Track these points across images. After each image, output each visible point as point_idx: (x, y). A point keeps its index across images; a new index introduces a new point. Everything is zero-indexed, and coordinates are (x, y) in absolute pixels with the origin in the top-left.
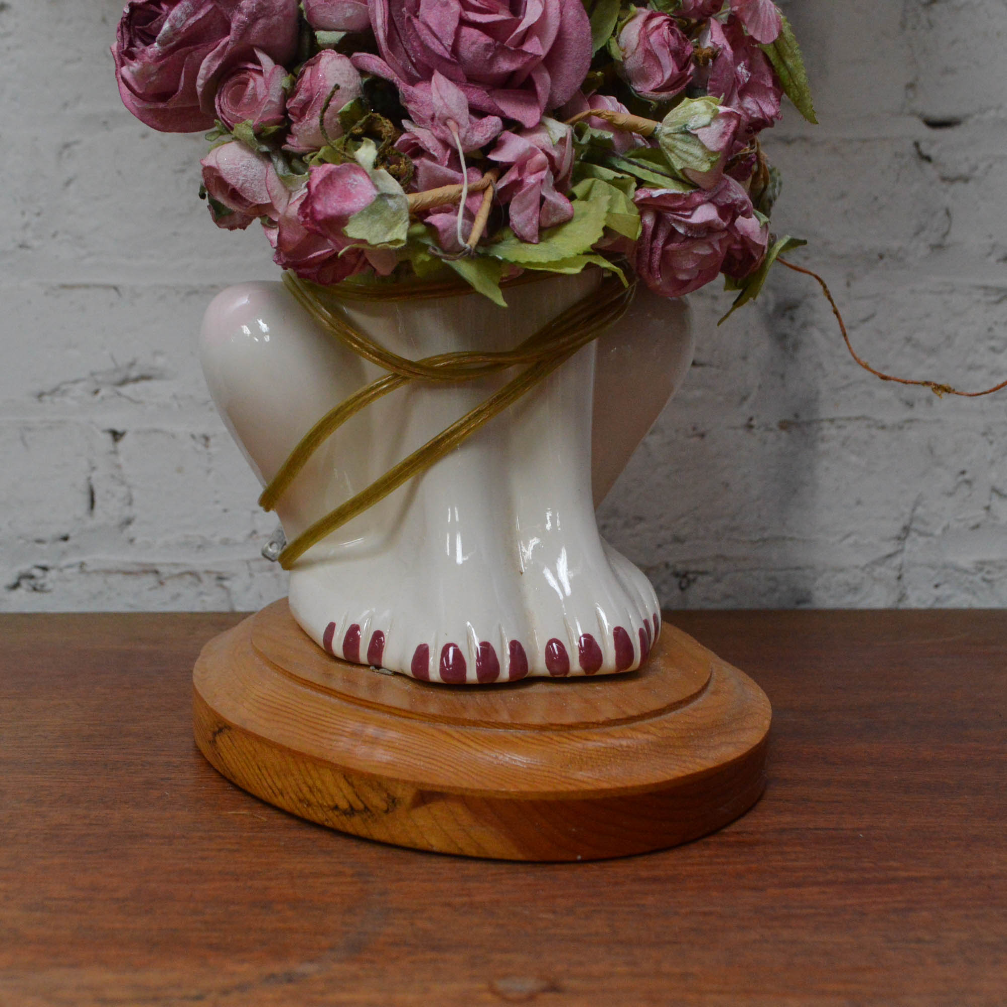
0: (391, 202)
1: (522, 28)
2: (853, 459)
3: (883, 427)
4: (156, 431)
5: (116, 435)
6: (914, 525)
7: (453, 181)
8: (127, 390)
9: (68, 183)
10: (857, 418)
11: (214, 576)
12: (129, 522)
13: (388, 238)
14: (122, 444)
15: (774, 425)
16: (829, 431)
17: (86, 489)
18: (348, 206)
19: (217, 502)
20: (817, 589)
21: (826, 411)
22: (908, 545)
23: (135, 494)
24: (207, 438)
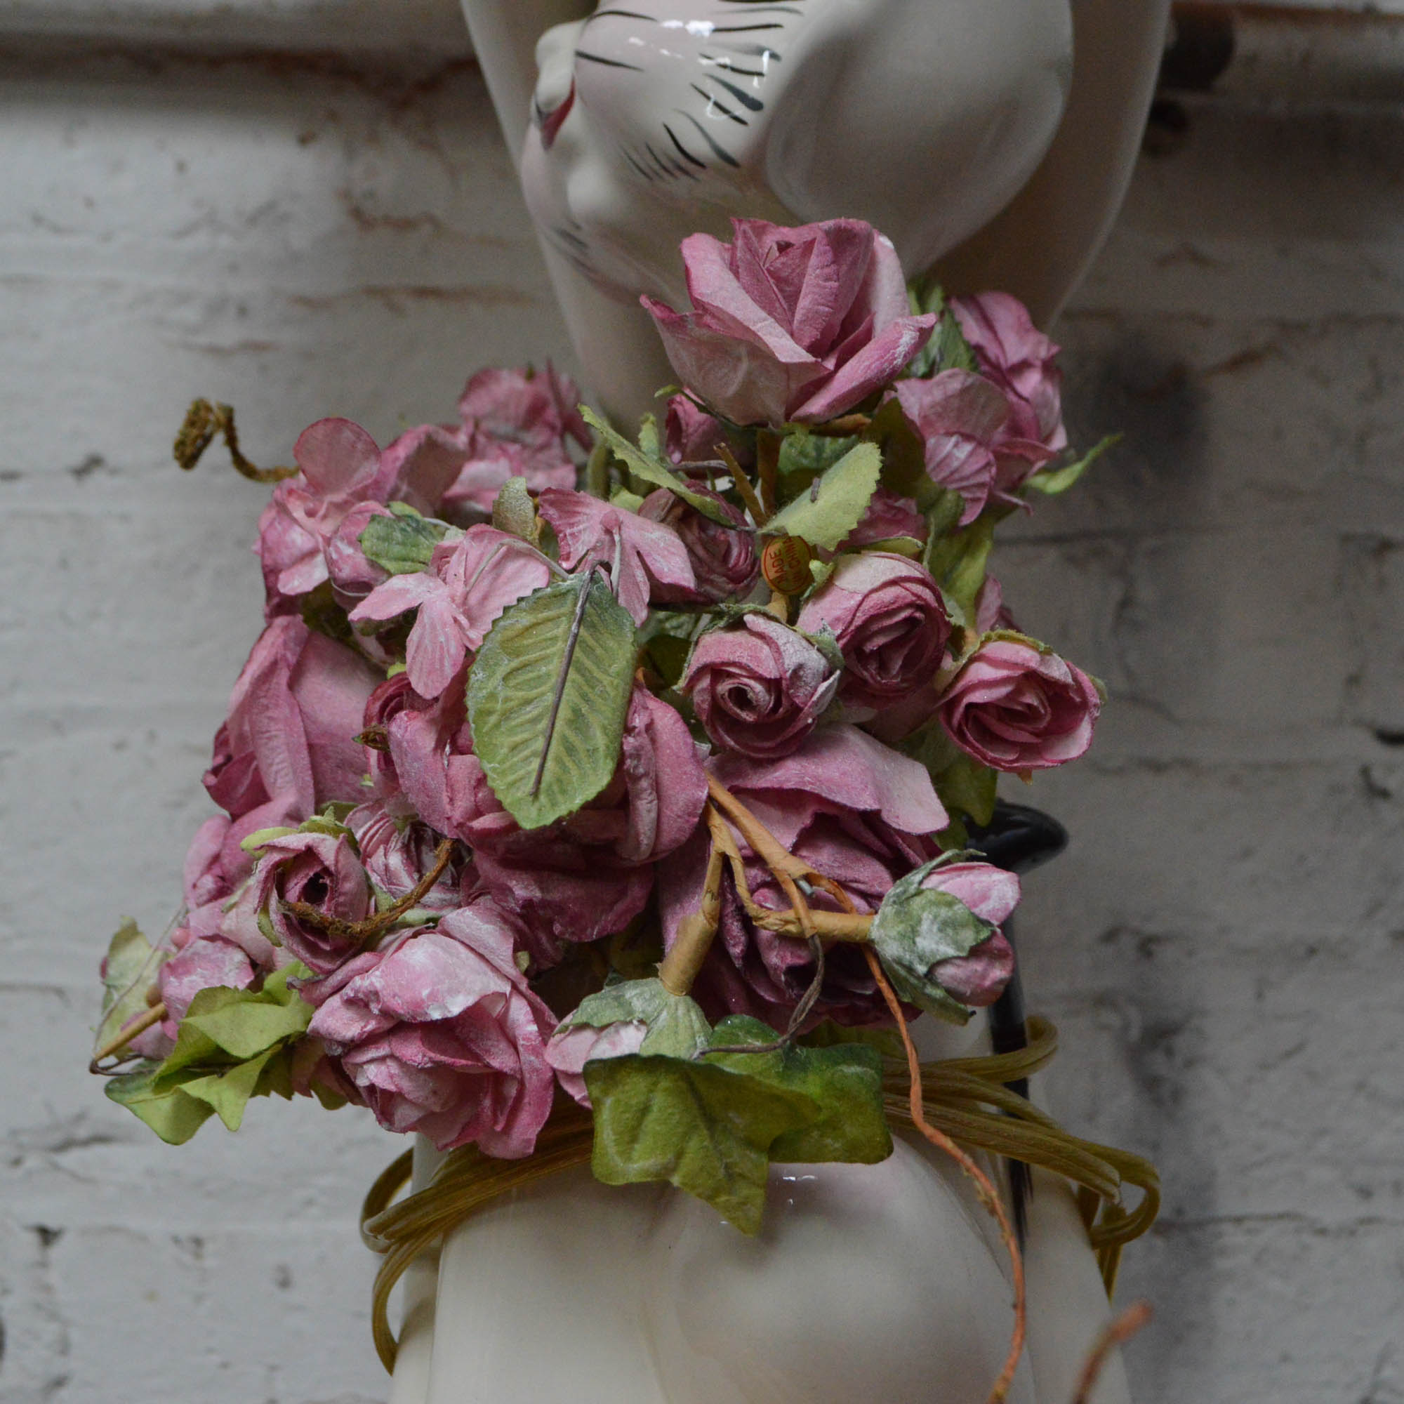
3: (1322, 1232)
4: (114, 1230)
5: (47, 1235)
8: (70, 1159)
10: (1281, 1216)
12: (59, 1382)
14: (57, 1251)
16: (1233, 1237)
19: (210, 1350)
21: (1228, 1204)
23: (75, 1336)
24: (198, 1243)
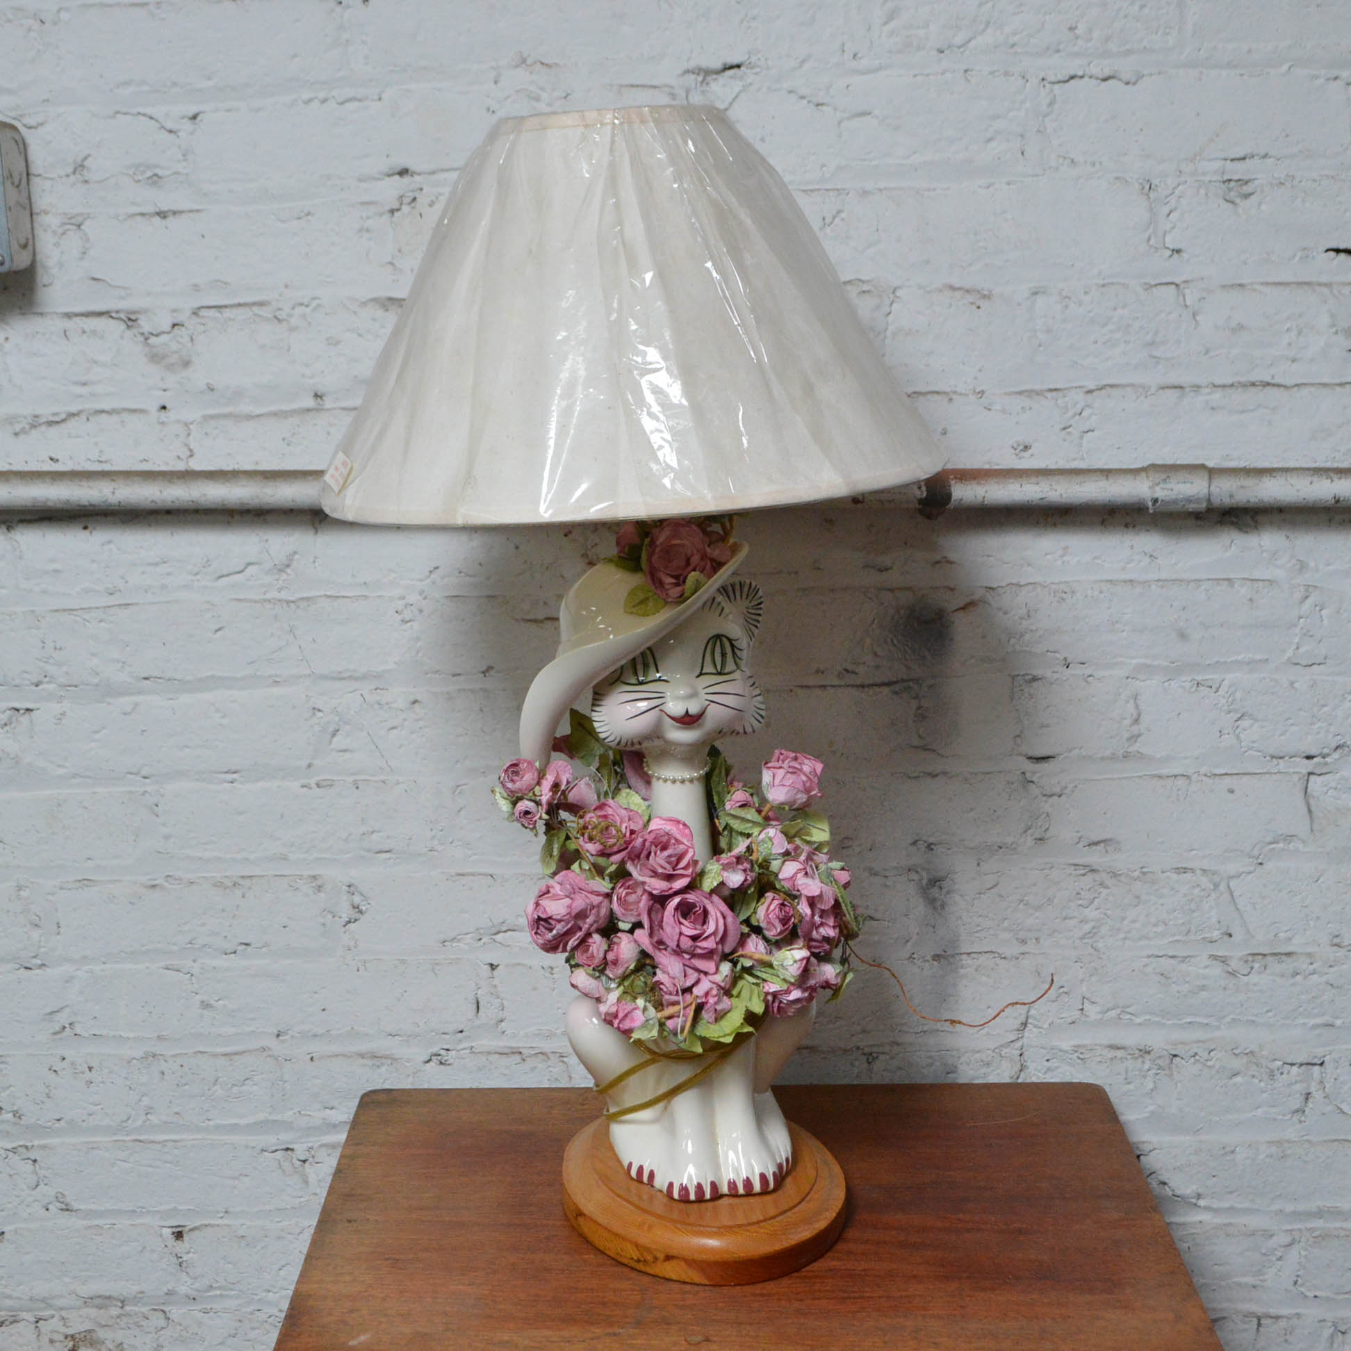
0: (650, 1022)
1: (705, 935)
2: (984, 979)
3: (1005, 958)
4: (518, 964)
5: (493, 967)
6: (1030, 1021)
7: (677, 1003)
8: (499, 937)
9: (460, 811)
10: (986, 952)
11: (558, 1055)
12: (501, 1021)
13: (650, 1036)
14: (497, 972)
15: (929, 957)
16: (966, 960)
17: (474, 1001)
18: (633, 1025)
20: (961, 1064)
21: (964, 948)
22: (1026, 1034)
23: (506, 1003)
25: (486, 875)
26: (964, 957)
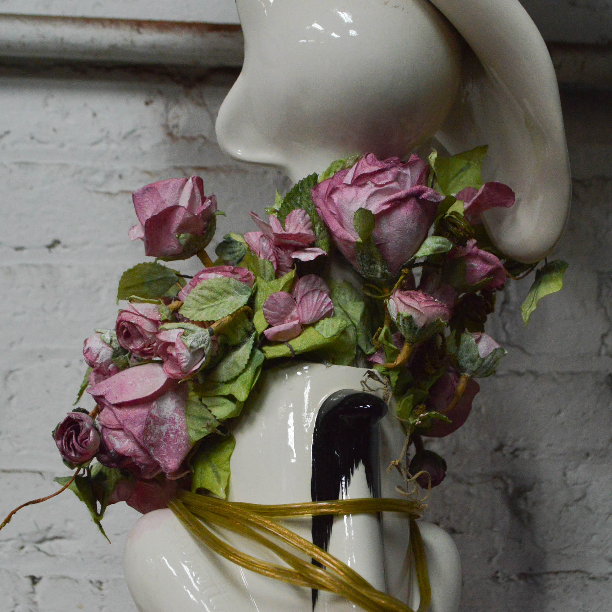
2: (573, 601)
3: (594, 578)
4: (64, 577)
8: (44, 546)
9: (11, 398)
10: (575, 572)
14: (39, 587)
15: (513, 577)
16: (554, 580)
21: (553, 565)
24: (101, 583)
25: (34, 472)
26: (552, 576)
